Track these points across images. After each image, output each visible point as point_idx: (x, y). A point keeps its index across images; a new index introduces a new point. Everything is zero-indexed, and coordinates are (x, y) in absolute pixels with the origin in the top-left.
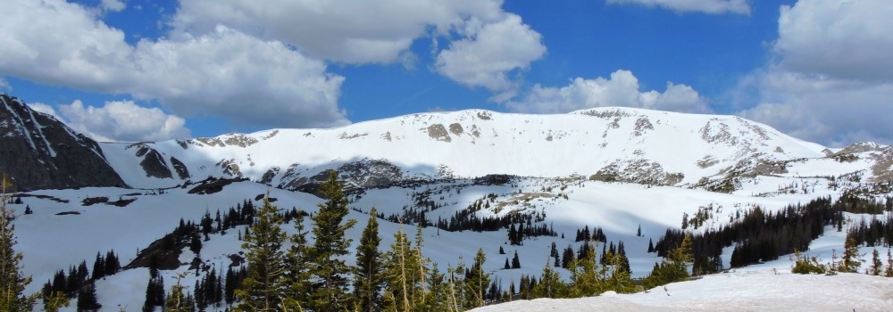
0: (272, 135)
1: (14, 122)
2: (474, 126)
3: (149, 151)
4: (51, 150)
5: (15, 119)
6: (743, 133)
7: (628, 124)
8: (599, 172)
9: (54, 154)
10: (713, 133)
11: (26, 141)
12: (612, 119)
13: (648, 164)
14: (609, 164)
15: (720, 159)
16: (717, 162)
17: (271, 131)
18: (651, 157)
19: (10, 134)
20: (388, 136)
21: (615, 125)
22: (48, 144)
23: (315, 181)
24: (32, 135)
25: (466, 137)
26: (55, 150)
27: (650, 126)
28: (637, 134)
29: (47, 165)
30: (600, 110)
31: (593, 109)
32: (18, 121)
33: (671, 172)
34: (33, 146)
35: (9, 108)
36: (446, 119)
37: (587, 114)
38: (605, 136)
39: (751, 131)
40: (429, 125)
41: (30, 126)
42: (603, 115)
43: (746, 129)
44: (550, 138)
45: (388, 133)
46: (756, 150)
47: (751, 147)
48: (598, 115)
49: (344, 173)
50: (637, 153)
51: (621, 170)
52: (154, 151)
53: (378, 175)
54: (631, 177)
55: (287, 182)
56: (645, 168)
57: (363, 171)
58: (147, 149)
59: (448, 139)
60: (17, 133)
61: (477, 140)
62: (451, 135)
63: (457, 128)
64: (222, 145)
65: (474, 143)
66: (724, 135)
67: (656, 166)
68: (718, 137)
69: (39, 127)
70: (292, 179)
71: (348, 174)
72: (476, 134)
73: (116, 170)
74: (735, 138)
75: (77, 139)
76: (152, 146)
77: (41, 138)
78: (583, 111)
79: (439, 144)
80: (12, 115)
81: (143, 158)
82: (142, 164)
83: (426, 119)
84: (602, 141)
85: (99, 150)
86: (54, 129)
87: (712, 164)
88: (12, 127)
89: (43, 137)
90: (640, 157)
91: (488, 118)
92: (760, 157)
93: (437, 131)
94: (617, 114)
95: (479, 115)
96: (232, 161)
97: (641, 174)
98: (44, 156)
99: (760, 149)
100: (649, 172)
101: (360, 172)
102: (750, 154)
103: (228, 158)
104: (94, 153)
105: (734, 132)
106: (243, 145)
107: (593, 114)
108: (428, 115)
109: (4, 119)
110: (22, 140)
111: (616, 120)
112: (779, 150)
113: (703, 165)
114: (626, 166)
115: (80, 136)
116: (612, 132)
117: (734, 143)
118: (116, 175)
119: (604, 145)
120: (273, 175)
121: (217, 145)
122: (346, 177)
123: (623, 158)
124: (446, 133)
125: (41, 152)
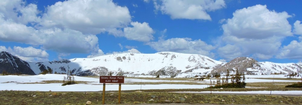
0: (75, 60)
1: (8, 59)
2: (129, 57)
3: (42, 65)
4: (17, 65)
5: (8, 58)
6: (198, 59)
7: (170, 56)
8: (160, 70)
9: (17, 67)
10: (191, 59)
11: (11, 63)
12: (166, 55)
13: (173, 68)
14: (163, 67)
15: (192, 66)
16: (191, 67)
17: (74, 59)
18: (174, 66)
19: (7, 62)
20: (106, 60)
21: (166, 57)
22: (16, 64)
23: (85, 73)
24: (12, 62)
25: (127, 60)
26: (18, 66)
27: (175, 57)
28: (172, 59)
29: (16, 70)
30: (163, 52)
31: (161, 52)
32: (9, 59)
33: (178, 70)
34: (13, 65)
35: (7, 55)
36: (121, 55)
37: (160, 53)
38: (163, 60)
39: (201, 58)
40: (117, 57)
41: (12, 60)
42: (164, 54)
43: (199, 58)
44: (149, 60)
45: (106, 59)
46: (201, 64)
47: (200, 63)
48: (163, 54)
49: (93, 70)
50: (171, 64)
51: (166, 69)
52: (43, 65)
53: (102, 71)
54: (168, 71)
55: (78, 73)
56: (172, 69)
57: (98, 70)
58: (41, 64)
59: (122, 61)
60: (9, 62)
61: (130, 61)
62: (123, 60)
63: (124, 58)
64: (61, 63)
65: (128, 62)
66: (194, 60)
67: (175, 68)
68: (192, 60)
69: (14, 60)
70: (79, 72)
71: (94, 71)
72: (130, 59)
73: (33, 70)
74: (196, 60)
75: (23, 62)
76: (43, 64)
77: (14, 63)
78: (159, 53)
79: (119, 62)
80: (7, 57)
81: (40, 67)
82: (39, 68)
83: (116, 55)
84: (162, 61)
85: (29, 65)
86: (18, 60)
87: (189, 67)
88: (7, 60)
89: (15, 62)
90: (171, 66)
91: (133, 55)
92: (201, 66)
93: (119, 59)
94: (168, 54)
95: (131, 54)
96: (64, 67)
97: (171, 70)
98: (15, 67)
99: (202, 64)
100: (173, 70)
101: (97, 70)
102: (199, 65)
103: (62, 66)
104: (27, 66)
105: (196, 59)
106: (67, 63)
107: (161, 54)
108: (117, 54)
109: (5, 58)
110: (9, 63)
111: (167, 55)
112: (206, 64)
113: (187, 68)
114: (167, 68)
115: (24, 61)
116: (166, 59)
117: (196, 62)
118: (33, 72)
119: (163, 62)
120: (74, 71)
121: (60, 63)
122: (93, 71)
123: (167, 66)
124: (121, 59)
125: (14, 66)
